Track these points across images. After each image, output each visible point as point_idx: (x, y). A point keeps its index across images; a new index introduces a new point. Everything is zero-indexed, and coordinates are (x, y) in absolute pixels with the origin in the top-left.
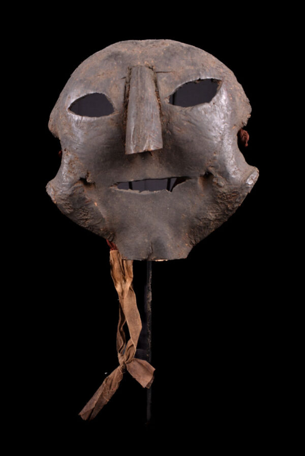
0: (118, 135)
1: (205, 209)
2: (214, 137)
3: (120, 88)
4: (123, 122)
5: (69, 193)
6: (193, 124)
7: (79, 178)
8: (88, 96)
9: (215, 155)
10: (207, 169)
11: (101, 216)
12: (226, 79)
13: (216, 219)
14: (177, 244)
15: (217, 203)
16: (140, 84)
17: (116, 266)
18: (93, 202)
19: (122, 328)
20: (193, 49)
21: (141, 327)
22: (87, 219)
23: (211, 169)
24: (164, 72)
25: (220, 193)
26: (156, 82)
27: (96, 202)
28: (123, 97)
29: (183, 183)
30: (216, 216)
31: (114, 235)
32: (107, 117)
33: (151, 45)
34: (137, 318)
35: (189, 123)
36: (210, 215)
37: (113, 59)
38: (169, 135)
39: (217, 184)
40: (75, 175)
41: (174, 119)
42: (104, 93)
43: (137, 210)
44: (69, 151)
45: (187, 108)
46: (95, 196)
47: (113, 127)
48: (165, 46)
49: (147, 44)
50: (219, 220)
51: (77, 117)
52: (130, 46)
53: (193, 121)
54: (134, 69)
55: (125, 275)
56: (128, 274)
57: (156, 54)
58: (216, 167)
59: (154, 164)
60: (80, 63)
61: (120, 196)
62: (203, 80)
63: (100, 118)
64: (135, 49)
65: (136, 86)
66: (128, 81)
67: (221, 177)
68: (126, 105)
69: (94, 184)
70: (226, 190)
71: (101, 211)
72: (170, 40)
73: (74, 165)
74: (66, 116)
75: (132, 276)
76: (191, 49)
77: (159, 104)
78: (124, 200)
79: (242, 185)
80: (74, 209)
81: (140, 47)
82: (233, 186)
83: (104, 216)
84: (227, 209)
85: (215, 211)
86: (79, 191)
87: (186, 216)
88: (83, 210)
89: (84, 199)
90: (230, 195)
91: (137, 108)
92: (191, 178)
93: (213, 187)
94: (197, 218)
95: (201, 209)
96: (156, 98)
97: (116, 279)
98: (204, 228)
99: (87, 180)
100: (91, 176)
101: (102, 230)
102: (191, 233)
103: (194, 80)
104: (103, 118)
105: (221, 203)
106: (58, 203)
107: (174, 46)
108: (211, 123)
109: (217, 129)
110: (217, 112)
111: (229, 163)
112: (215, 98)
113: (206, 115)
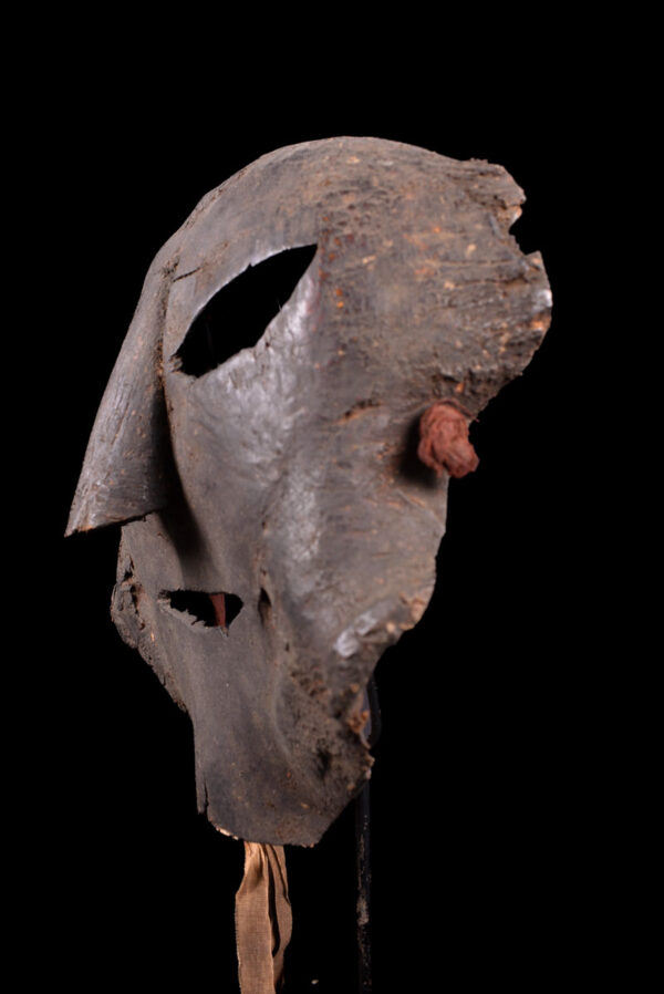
6: (210, 429)
9: (265, 531)
10: (259, 579)
18: (148, 631)
23: (264, 580)
24: (186, 275)
27: (153, 631)
35: (201, 428)
46: (151, 616)
67: (282, 613)
71: (160, 656)
77: (160, 378)
83: (166, 670)
89: (136, 621)
92: (244, 604)
96: (155, 362)
108: (250, 416)
109: (266, 436)
110: (272, 375)
111: (295, 562)
112: (273, 325)
113: (238, 392)
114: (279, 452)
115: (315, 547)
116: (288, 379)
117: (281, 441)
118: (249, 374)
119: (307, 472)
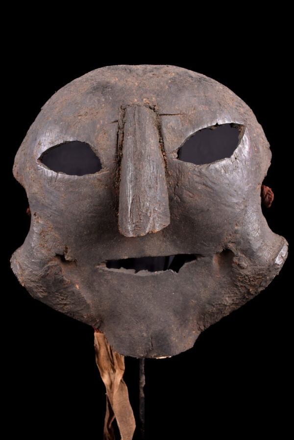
0: (108, 201)
1: (220, 293)
2: (237, 203)
3: (110, 136)
4: (114, 183)
5: (41, 273)
6: (211, 188)
7: (55, 255)
8: (66, 144)
9: (236, 228)
10: (226, 246)
11: (85, 301)
12: (248, 123)
13: (233, 303)
14: (183, 334)
15: (236, 286)
16: (138, 133)
17: (103, 352)
18: (73, 285)
19: (110, 426)
20: (205, 80)
21: (134, 427)
22: (65, 304)
23: (231, 246)
24: (169, 115)
25: (242, 275)
26: (160, 129)
27: (78, 284)
28: (115, 149)
29: (194, 261)
30: (233, 300)
31: (102, 322)
32: (92, 176)
33: (151, 75)
34: (130, 416)
35: (204, 187)
36: (226, 300)
37: (100, 94)
38: (178, 203)
39: (239, 265)
40: (49, 250)
41: (185, 181)
42: (87, 142)
43: (132, 295)
44: (41, 217)
45: (202, 166)
46: (76, 276)
47: (101, 190)
48: (169, 76)
49: (145, 72)
50: (237, 304)
51: (50, 173)
52: (122, 74)
53: (210, 184)
54: (129, 109)
55: (114, 365)
56: (119, 365)
57: (158, 88)
58: (237, 243)
59: (155, 238)
60: (54, 93)
61: (109, 277)
62: (221, 125)
63: (82, 177)
64: (129, 79)
65: (133, 136)
66: (121, 127)
67: (244, 256)
68: (119, 160)
69: (75, 261)
70: (249, 272)
71: (84, 296)
72: (175, 67)
73: (47, 237)
74: (36, 170)
75: (124, 368)
76: (203, 82)
77: (165, 160)
78: (115, 282)
79: (269, 266)
80: (49, 293)
81: (136, 76)
82: (259, 267)
83: (89, 301)
84: (249, 293)
85: (232, 295)
86: (54, 271)
87: (196, 302)
88: (61, 293)
89: (62, 281)
90: (254, 277)
91: (136, 168)
92: (204, 257)
93: (232, 267)
94: (209, 304)
95: (215, 294)
96: (161, 152)
97: (103, 368)
98: (217, 313)
99: (65, 257)
100: (71, 252)
101: (85, 317)
102: (200, 319)
103: (209, 125)
104: (87, 176)
105: (241, 286)
106: (27, 286)
107: (180, 76)
108: (233, 185)
109: (240, 193)
110: (240, 170)
111: (254, 237)
112: (236, 151)
113: (227, 174)
114: (244, 199)
115: (259, 232)
116: (245, 172)
117: (245, 195)
118: (230, 169)
119: (252, 206)
